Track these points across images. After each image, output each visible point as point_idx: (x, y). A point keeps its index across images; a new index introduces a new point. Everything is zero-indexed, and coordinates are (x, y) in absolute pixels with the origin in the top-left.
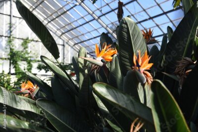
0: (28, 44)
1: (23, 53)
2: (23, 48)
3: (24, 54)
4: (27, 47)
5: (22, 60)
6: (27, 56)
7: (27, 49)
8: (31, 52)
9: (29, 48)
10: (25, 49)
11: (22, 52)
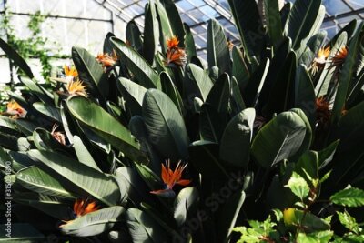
0: (40, 23)
1: (31, 44)
2: (32, 32)
3: (35, 44)
4: (38, 31)
5: (30, 57)
6: (39, 48)
7: (39, 35)
8: (47, 39)
9: (43, 32)
10: (35, 34)
11: (30, 40)
